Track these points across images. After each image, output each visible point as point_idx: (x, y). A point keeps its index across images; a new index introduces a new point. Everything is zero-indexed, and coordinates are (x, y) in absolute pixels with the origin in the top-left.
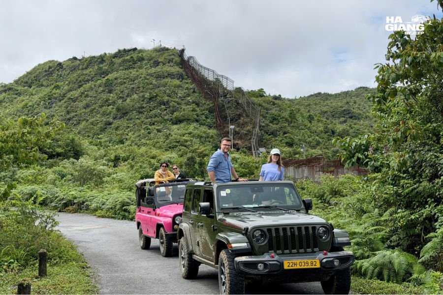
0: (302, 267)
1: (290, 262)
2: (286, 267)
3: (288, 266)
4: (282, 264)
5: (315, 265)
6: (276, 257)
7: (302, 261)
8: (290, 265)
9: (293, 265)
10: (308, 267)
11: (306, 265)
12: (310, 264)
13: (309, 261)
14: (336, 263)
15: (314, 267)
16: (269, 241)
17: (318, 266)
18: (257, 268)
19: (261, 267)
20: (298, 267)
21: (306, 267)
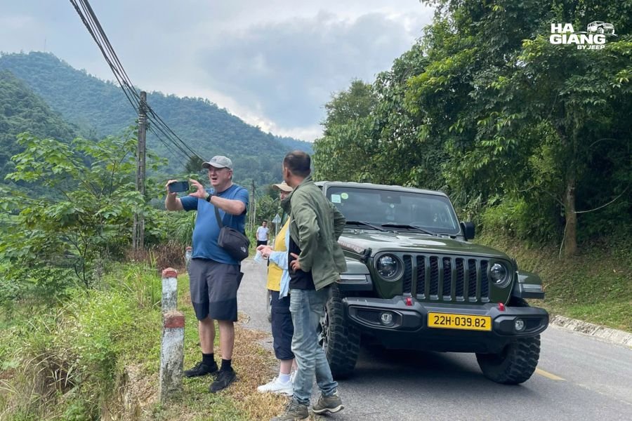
0: (460, 327)
1: (440, 315)
2: (431, 324)
3: (435, 323)
4: (424, 318)
5: (482, 326)
6: (416, 306)
7: (460, 316)
8: (439, 322)
9: (445, 322)
10: (471, 328)
11: (467, 323)
12: (473, 323)
13: (473, 318)
14: (519, 326)
15: (480, 328)
16: (404, 276)
17: (488, 327)
18: (379, 320)
19: (386, 319)
20: (453, 326)
21: (466, 327)
